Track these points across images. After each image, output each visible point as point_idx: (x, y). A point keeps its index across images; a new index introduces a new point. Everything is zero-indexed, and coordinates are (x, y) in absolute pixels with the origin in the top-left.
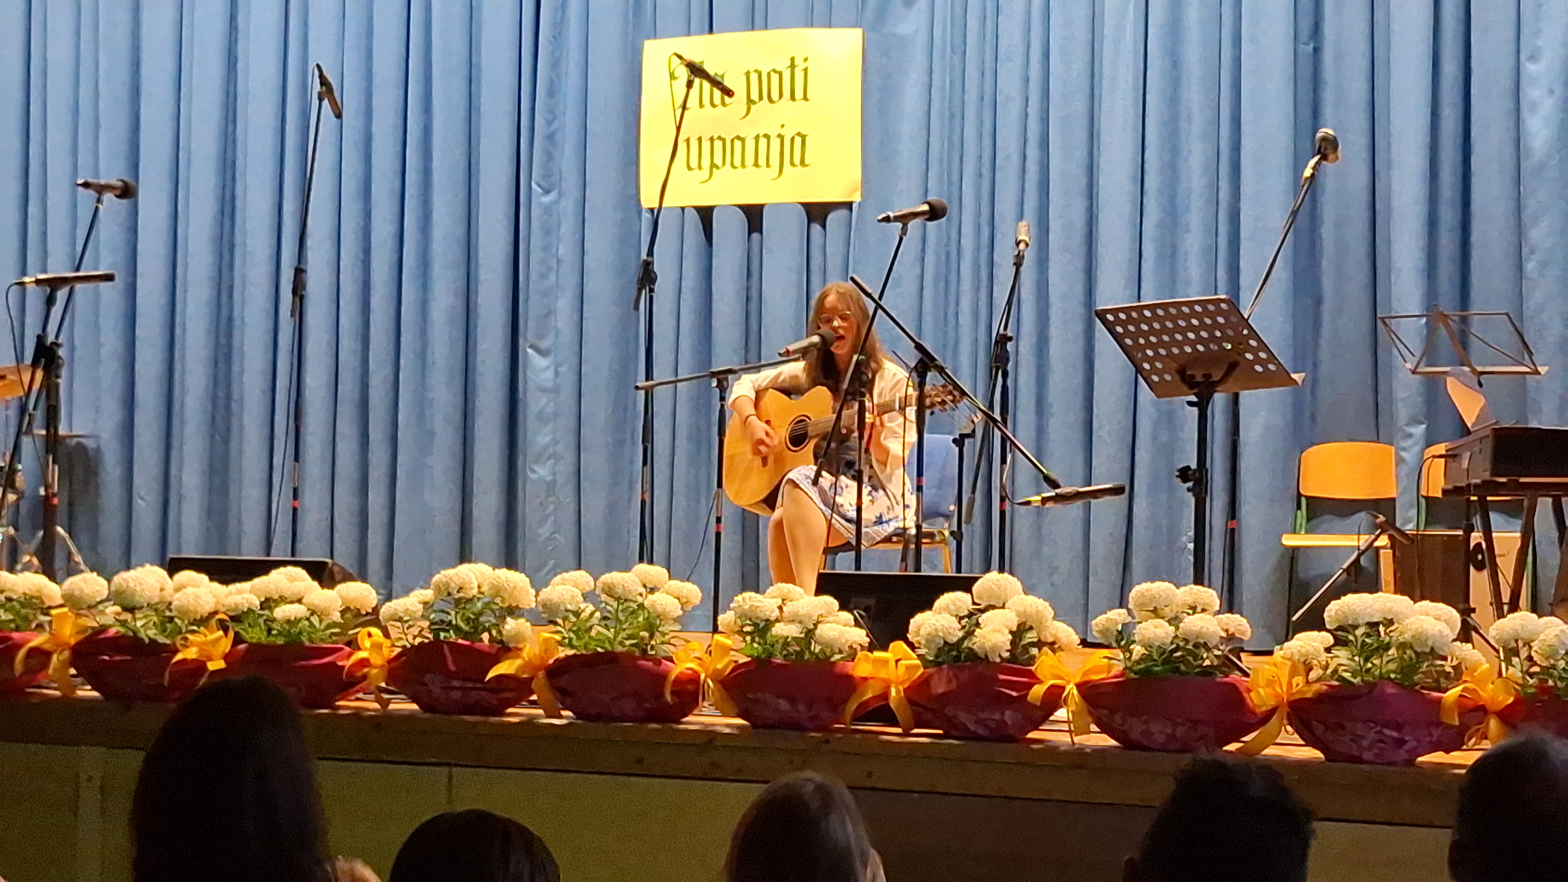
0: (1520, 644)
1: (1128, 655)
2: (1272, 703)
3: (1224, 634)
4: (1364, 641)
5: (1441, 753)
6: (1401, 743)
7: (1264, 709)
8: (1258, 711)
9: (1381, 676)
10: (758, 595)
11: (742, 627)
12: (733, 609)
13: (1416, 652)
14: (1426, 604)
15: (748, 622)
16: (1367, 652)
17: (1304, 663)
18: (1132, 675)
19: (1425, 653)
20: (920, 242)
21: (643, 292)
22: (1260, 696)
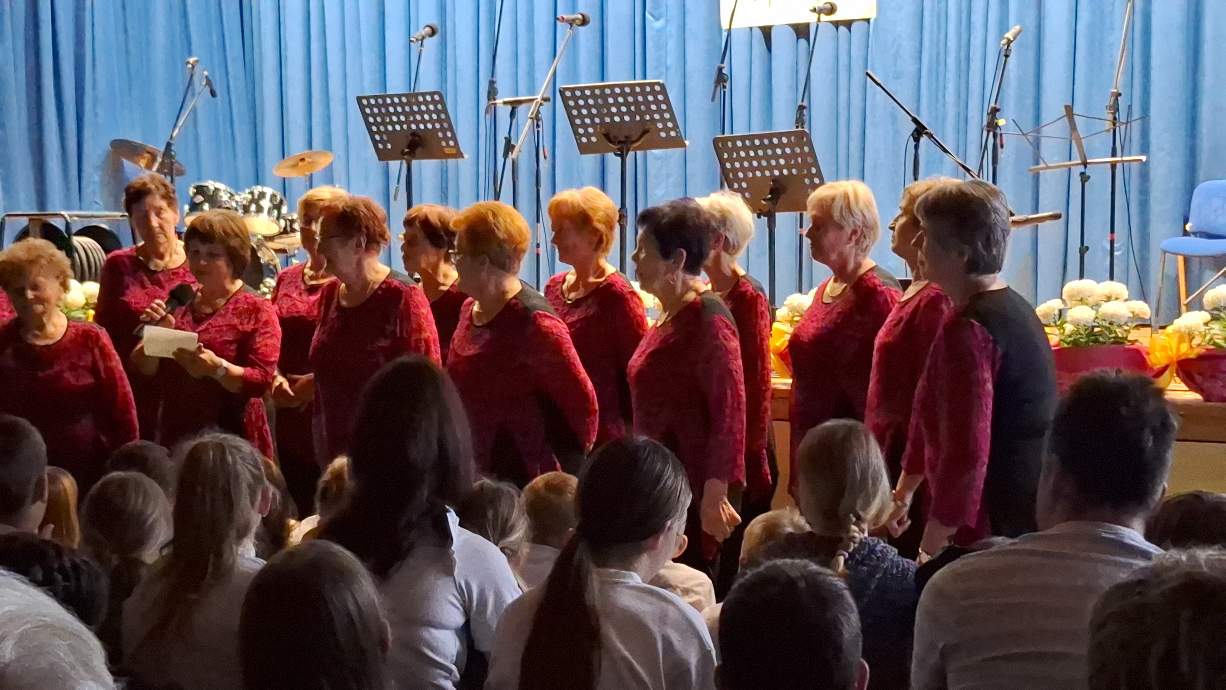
1: (1062, 331)
2: (1164, 362)
3: (1131, 315)
7: (1160, 365)
8: (1155, 368)
10: (803, 296)
11: (793, 317)
12: (787, 306)
15: (796, 314)
17: (1189, 334)
18: (1066, 345)
20: (918, 45)
21: (718, 88)
22: (1156, 356)
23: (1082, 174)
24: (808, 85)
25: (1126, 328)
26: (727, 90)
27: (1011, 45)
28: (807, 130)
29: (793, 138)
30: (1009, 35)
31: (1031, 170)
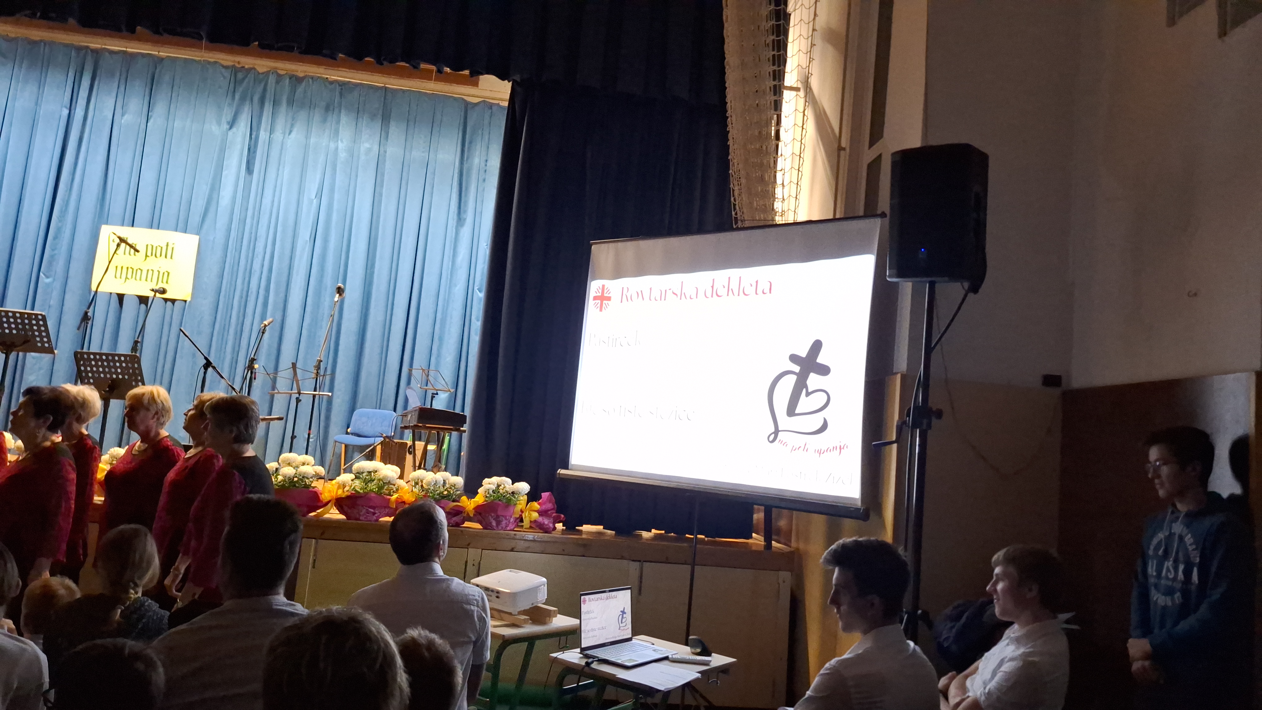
0: (419, 480)
1: (276, 479)
2: (329, 499)
3: (314, 473)
4: (365, 478)
5: (388, 517)
6: (374, 514)
7: (326, 501)
8: (324, 501)
9: (370, 490)
10: (121, 449)
11: (113, 461)
12: (109, 454)
13: (384, 483)
14: (389, 466)
15: (115, 459)
16: (366, 482)
17: (344, 485)
18: (277, 487)
19: (386, 483)
20: (213, 319)
21: (83, 323)
22: (325, 495)
23: (297, 398)
24: (143, 330)
25: (311, 480)
26: (89, 326)
27: (267, 327)
28: (138, 355)
29: (128, 358)
30: (266, 323)
31: (269, 393)
